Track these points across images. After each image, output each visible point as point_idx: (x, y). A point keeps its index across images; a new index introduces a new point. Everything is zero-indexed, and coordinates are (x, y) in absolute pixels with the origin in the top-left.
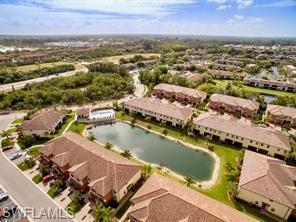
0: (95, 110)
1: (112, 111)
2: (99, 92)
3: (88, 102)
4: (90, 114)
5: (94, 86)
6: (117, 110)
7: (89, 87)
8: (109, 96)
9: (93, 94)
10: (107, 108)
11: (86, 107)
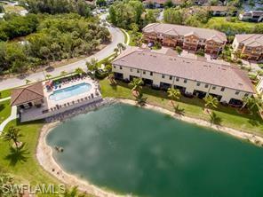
0: (54, 83)
1: (88, 80)
2: (55, 45)
3: (36, 66)
4: (46, 93)
5: (42, 35)
6: (98, 76)
7: (32, 37)
8: (73, 50)
9: (44, 49)
10: (77, 77)
11: (33, 78)
